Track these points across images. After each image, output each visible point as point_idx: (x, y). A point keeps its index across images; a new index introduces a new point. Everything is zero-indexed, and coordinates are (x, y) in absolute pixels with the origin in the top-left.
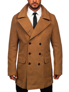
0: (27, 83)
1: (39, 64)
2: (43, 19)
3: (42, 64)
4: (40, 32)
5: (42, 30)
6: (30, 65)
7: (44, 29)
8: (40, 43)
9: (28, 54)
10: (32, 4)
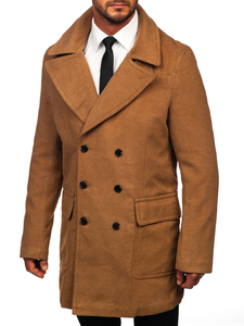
0: (75, 291)
1: (116, 226)
2: (132, 62)
3: (127, 226)
4: (118, 109)
5: (127, 103)
6: (86, 227)
7: (133, 98)
8: (116, 148)
9: (79, 185)
10: (109, 5)
